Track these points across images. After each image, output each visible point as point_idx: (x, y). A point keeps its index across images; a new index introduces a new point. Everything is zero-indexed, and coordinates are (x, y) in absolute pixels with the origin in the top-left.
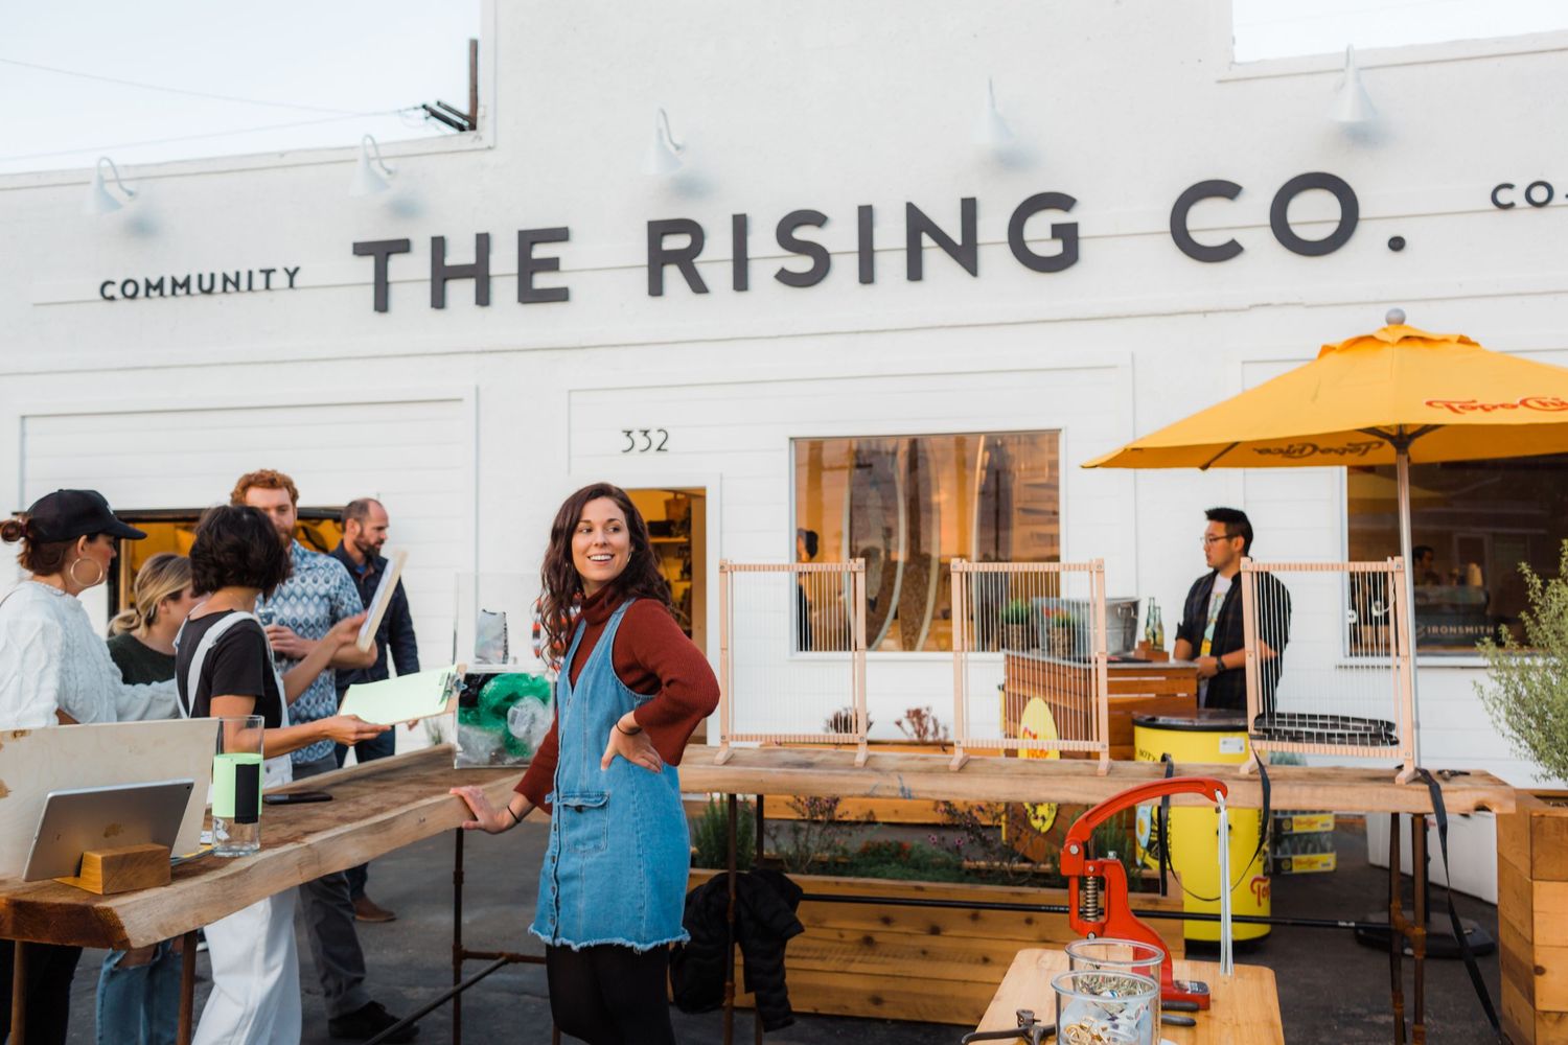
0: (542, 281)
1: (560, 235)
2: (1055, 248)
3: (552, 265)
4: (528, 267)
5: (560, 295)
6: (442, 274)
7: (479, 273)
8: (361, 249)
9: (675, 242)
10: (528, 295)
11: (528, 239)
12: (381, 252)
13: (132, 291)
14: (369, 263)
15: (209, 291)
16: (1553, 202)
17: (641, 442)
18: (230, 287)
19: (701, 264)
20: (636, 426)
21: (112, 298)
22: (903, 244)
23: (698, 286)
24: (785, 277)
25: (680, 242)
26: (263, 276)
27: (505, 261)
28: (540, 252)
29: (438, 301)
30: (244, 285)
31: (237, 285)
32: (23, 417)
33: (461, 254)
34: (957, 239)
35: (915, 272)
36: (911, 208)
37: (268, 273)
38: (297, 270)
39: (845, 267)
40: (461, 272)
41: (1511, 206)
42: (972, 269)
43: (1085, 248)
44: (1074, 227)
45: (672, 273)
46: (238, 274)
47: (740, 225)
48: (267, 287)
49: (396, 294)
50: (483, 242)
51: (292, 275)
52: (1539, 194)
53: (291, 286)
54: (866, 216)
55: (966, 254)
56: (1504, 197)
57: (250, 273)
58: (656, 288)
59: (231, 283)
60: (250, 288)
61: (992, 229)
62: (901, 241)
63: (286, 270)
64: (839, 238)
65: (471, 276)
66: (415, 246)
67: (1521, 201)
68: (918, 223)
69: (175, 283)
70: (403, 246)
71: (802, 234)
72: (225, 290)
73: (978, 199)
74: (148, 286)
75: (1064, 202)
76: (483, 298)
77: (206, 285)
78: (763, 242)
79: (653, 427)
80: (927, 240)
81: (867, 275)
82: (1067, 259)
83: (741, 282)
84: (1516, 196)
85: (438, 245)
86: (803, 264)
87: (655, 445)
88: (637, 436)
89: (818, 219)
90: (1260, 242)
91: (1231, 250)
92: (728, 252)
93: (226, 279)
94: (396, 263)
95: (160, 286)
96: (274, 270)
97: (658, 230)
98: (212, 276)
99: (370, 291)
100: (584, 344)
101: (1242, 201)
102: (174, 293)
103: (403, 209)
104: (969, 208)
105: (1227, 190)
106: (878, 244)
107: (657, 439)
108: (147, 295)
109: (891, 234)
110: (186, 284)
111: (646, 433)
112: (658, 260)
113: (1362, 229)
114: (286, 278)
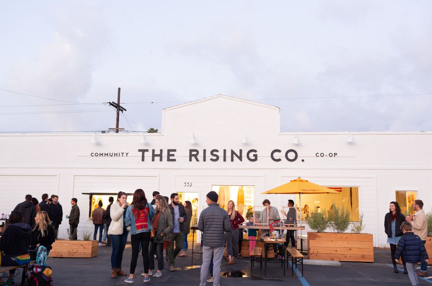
0: (171, 158)
1: (175, 150)
2: (254, 158)
3: (173, 155)
4: (169, 155)
5: (174, 160)
6: (154, 155)
7: (161, 156)
8: (140, 150)
9: (194, 153)
10: (169, 160)
11: (169, 151)
12: (143, 151)
13: (97, 155)
14: (141, 153)
15: (112, 156)
16: (324, 156)
17: (187, 185)
18: (115, 155)
19: (198, 157)
20: (186, 182)
21: (93, 156)
22: (231, 156)
23: (197, 160)
24: (212, 160)
25: (195, 153)
26: (122, 154)
27: (165, 154)
28: (171, 153)
29: (153, 160)
30: (118, 155)
31: (117, 155)
32: (74, 176)
33: (157, 152)
34: (239, 155)
35: (232, 160)
36: (232, 150)
37: (123, 153)
38: (128, 153)
39: (221, 158)
40: (157, 155)
41: (318, 156)
42: (241, 160)
43: (258, 158)
44: (256, 155)
45: (193, 158)
46: (117, 153)
47: (205, 151)
48: (122, 156)
49: (145, 158)
50: (161, 151)
51: (127, 154)
52: (322, 155)
53: (127, 156)
54: (225, 151)
55: (240, 158)
56: (317, 155)
57: (119, 153)
58: (190, 160)
59: (116, 155)
60: (119, 156)
61: (244, 154)
62: (230, 155)
63: (126, 153)
64: (221, 154)
65: (159, 156)
66: (149, 150)
67: (320, 156)
68: (233, 153)
69: (105, 154)
70: (147, 150)
71: (215, 153)
72: (114, 156)
73: (242, 150)
74: (100, 154)
75: (255, 151)
76: (161, 160)
77: (111, 155)
78: (208, 154)
79: (189, 182)
80: (234, 155)
81: (225, 160)
82: (256, 159)
83: (204, 160)
84: (319, 155)
85: (153, 151)
86: (215, 158)
87: (190, 185)
88: (187, 184)
89: (217, 151)
90: (284, 159)
91: (279, 160)
92: (203, 155)
93: (115, 154)
94: (146, 153)
95: (102, 154)
96: (124, 153)
97: (191, 151)
98: (112, 153)
99: (141, 157)
100: (178, 168)
101: (281, 153)
102: (105, 156)
103: (147, 144)
104: (241, 151)
105: (279, 151)
106: (227, 155)
107: (190, 184)
108: (100, 156)
109: (228, 154)
110: (108, 154)
111: (188, 183)
112: (191, 156)
113: (298, 158)
114: (126, 155)
